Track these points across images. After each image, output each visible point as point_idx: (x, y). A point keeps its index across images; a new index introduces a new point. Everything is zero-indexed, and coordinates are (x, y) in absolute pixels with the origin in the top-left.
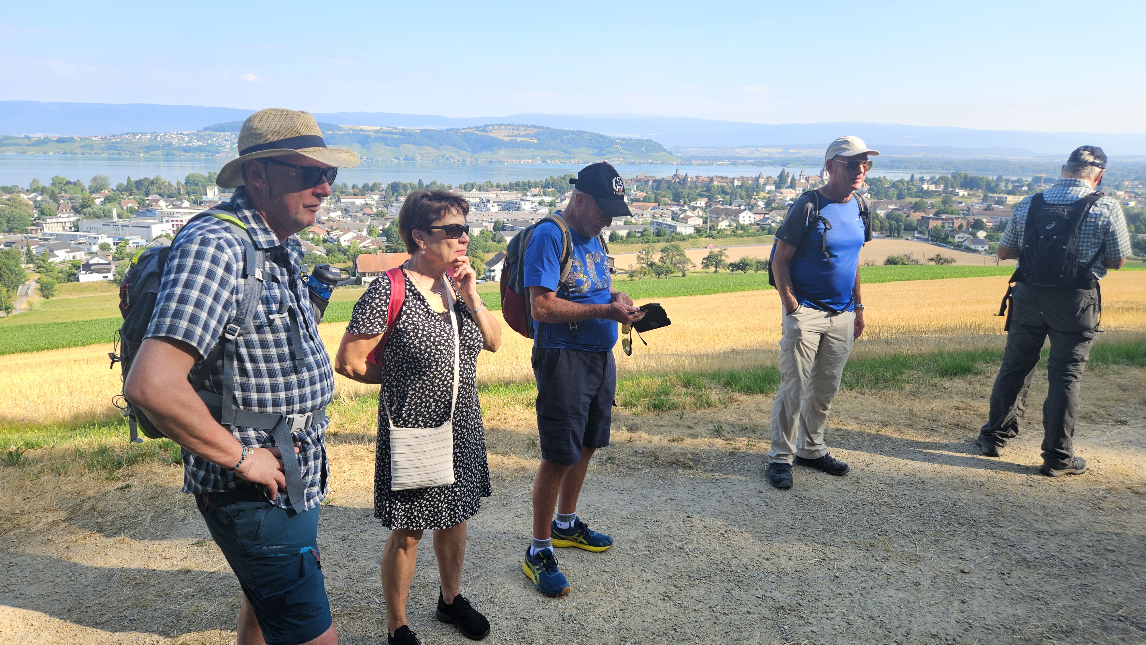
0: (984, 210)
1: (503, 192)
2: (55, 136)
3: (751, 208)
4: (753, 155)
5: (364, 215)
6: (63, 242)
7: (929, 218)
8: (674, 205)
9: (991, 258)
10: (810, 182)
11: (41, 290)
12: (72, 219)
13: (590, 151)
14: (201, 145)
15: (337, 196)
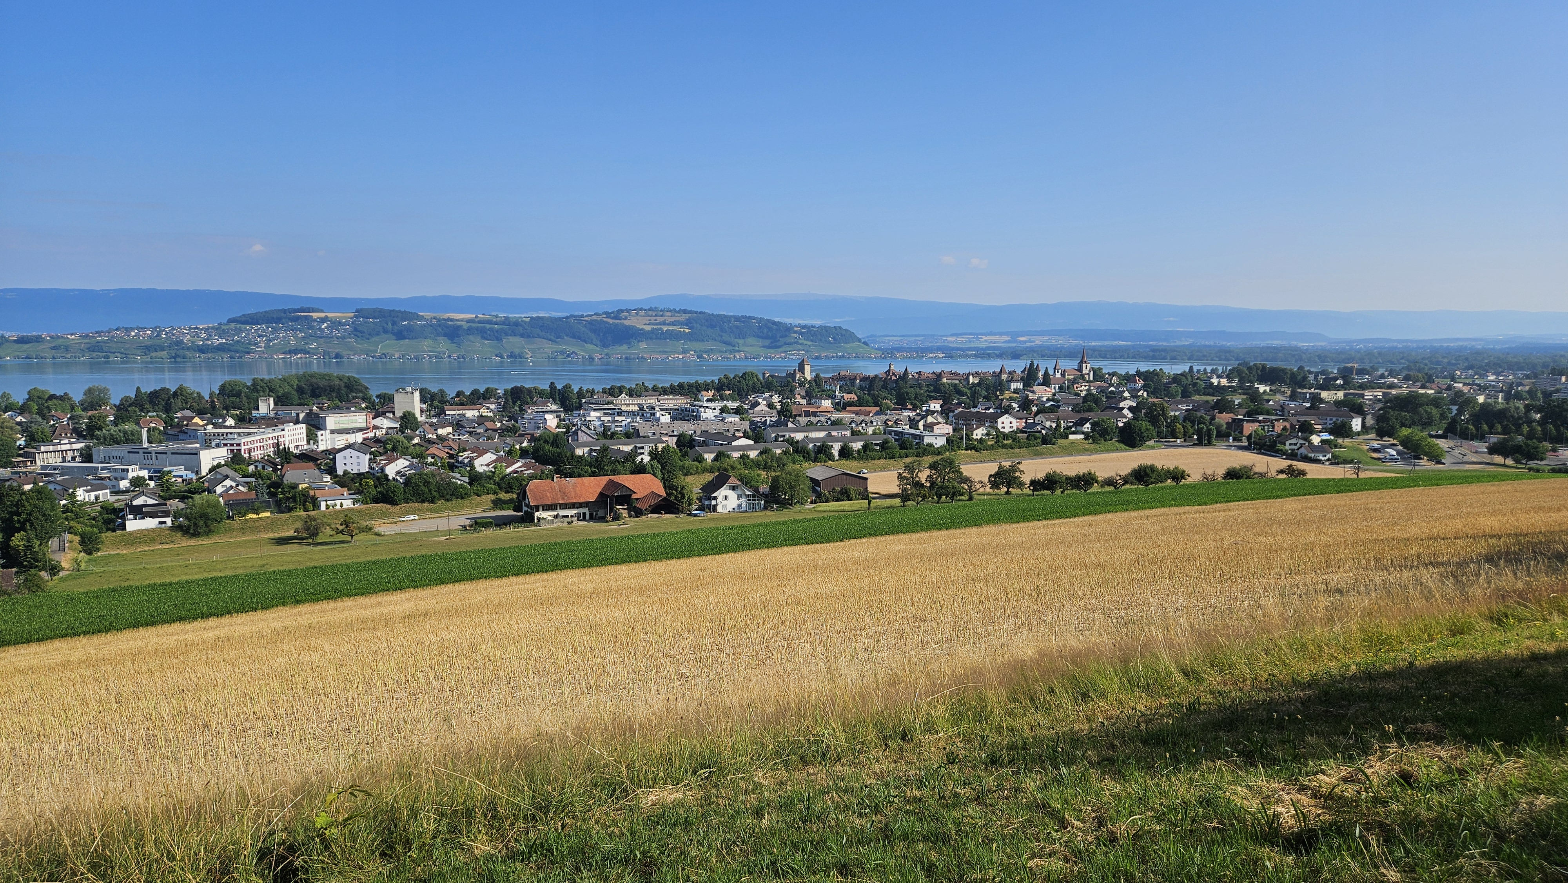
0: (1307, 409)
3: (1005, 411)
7: (1242, 420)
8: (904, 409)
9: (1347, 469)
10: (1067, 377)
11: (80, 543)
13: (760, 342)
14: (224, 343)
15: (438, 407)
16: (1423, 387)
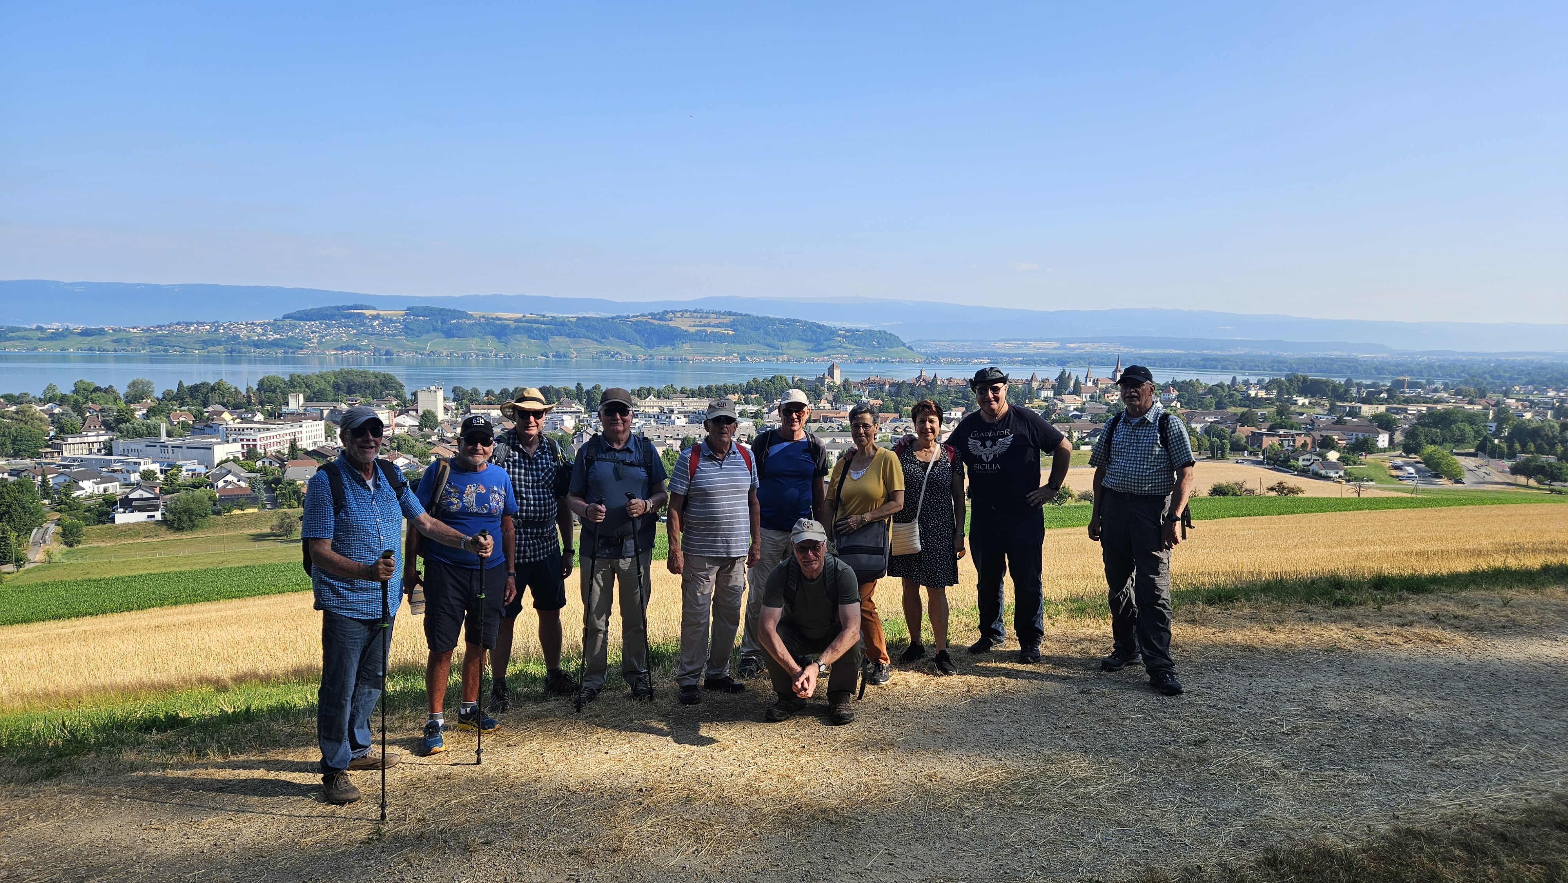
0: (1333, 423)
1: (691, 399)
2: (78, 327)
4: (1020, 351)
6: (91, 470)
7: (1263, 434)
9: (1350, 487)
10: (1100, 386)
11: (64, 535)
12: (102, 439)
13: (804, 345)
14: (278, 339)
15: (466, 406)
16: (1471, 402)
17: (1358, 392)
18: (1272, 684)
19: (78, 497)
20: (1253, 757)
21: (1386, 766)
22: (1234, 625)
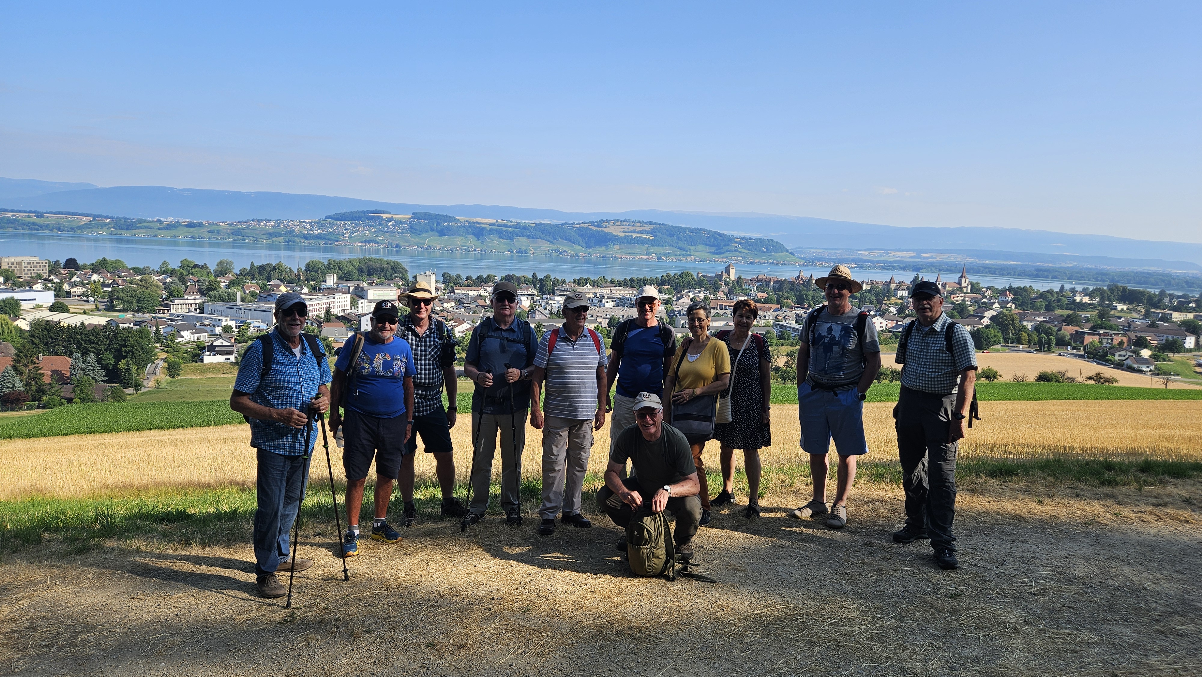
0: (1147, 326)
1: (618, 288)
2: (185, 221)
3: (882, 314)
4: (882, 259)
5: (477, 306)
6: (189, 323)
7: (1085, 333)
8: (797, 307)
9: (1158, 379)
11: (168, 369)
12: (198, 301)
13: (708, 249)
14: (321, 233)
15: (451, 287)
17: (1170, 301)
18: (1031, 550)
19: (179, 342)
20: (999, 612)
21: (1117, 629)
22: (1009, 496)
